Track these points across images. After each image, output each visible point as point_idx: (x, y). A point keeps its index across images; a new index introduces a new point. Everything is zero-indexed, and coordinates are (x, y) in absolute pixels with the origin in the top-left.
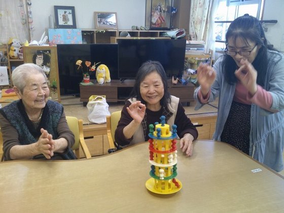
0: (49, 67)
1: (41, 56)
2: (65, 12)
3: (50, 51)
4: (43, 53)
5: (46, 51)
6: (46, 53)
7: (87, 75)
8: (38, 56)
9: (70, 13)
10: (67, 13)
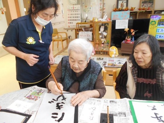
0: (107, 32)
1: (103, 27)
2: (123, 2)
3: (108, 24)
4: (104, 25)
5: (106, 24)
6: (106, 25)
7: (129, 37)
8: (102, 27)
9: (125, 2)
10: (123, 3)
